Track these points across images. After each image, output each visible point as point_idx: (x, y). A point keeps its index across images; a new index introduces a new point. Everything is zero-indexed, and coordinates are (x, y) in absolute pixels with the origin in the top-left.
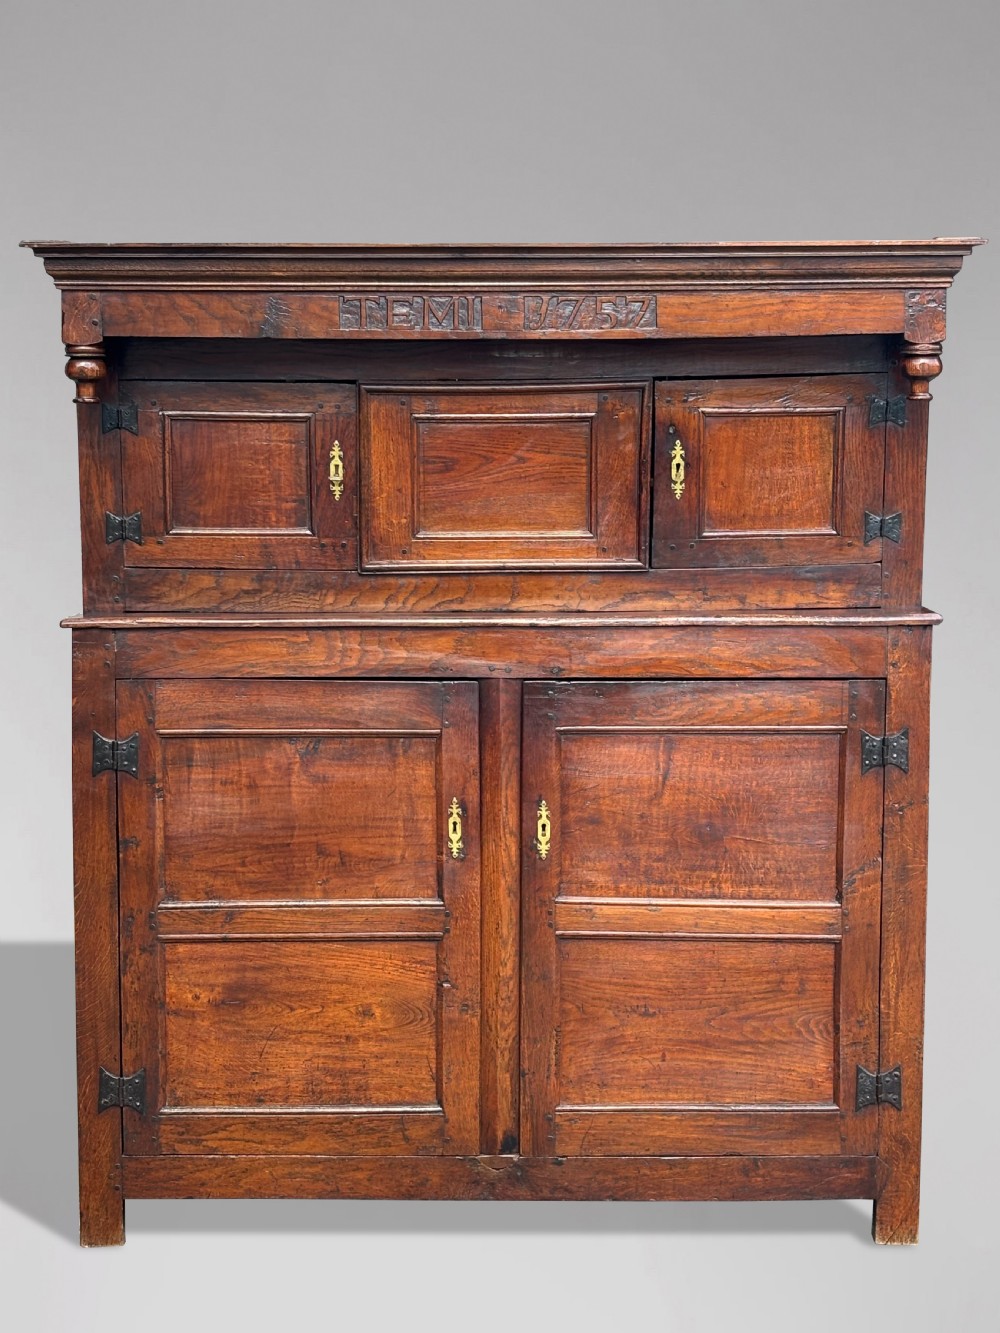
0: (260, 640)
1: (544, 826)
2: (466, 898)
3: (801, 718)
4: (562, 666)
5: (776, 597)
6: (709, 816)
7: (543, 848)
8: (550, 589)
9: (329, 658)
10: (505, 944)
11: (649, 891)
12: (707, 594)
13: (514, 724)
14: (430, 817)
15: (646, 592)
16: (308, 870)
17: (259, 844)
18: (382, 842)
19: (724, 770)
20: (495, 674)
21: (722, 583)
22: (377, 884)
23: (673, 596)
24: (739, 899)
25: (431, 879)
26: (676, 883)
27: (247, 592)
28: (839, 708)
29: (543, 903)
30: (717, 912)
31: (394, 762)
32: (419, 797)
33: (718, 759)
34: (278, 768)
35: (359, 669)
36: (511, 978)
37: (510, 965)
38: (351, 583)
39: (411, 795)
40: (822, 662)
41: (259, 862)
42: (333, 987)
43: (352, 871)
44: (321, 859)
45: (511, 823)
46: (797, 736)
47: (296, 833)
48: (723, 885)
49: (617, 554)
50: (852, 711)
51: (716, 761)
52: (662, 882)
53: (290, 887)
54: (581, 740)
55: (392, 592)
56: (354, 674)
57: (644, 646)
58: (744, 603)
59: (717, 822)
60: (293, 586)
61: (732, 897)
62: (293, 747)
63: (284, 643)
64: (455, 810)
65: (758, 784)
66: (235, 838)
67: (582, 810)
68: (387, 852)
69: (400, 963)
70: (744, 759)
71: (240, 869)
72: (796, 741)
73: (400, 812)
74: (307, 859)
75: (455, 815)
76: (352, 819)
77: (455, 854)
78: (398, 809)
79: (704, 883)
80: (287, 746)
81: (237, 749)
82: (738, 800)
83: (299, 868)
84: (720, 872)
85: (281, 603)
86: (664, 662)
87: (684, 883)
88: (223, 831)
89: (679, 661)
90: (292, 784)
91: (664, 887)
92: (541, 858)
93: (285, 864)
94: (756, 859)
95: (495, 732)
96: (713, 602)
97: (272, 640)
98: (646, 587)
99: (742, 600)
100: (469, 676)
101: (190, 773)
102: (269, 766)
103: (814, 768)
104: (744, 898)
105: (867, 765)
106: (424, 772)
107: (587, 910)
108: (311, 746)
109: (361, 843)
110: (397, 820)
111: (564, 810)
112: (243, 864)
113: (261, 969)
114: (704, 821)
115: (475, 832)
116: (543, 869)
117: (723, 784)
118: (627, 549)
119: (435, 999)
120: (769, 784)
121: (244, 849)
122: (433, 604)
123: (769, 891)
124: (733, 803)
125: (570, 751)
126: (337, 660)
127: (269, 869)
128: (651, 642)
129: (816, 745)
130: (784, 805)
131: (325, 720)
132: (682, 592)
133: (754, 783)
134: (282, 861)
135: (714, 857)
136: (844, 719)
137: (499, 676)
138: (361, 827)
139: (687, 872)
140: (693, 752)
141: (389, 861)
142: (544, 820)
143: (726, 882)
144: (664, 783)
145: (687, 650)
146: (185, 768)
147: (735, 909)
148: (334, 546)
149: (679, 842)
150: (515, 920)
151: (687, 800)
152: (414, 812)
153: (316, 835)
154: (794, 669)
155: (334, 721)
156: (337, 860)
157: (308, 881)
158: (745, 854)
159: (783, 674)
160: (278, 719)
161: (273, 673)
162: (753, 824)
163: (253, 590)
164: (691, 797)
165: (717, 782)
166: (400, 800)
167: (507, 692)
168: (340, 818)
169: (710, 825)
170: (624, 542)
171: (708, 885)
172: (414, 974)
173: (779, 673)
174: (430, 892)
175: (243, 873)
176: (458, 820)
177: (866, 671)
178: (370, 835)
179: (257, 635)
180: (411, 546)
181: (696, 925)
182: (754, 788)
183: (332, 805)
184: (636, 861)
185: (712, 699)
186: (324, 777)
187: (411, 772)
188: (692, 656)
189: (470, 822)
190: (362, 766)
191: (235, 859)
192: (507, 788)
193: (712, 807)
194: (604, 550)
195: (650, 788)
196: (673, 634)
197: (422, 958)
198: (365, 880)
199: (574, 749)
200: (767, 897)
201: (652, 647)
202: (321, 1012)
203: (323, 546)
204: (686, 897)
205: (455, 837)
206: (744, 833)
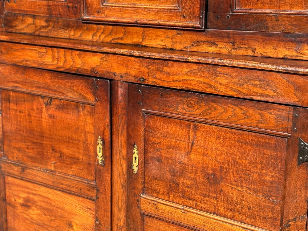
0: (29, 49)
1: (136, 158)
2: (105, 184)
3: (264, 125)
4: (144, 78)
5: (273, 50)
6: (213, 170)
7: (135, 168)
8: (159, 36)
9: (53, 61)
10: (120, 210)
11: (183, 202)
12: (234, 46)
13: (125, 105)
14: (93, 143)
15: (204, 42)
16: (49, 156)
17: (32, 141)
18: (75, 150)
19: (222, 146)
20: (116, 78)
21: (243, 39)
22: (73, 169)
23: (217, 45)
24: (227, 218)
25: (93, 172)
26: (197, 201)
27: (43, 27)
28: (286, 123)
29: (135, 195)
30: (215, 222)
31: (79, 114)
32: (88, 133)
33: (220, 140)
34: (38, 109)
35: (64, 68)
36: (123, 227)
37: (122, 221)
38: (79, 26)
39: (85, 131)
40: (277, 93)
41: (33, 149)
42: (59, 210)
43: (64, 161)
44: (53, 153)
45: (123, 153)
46: (262, 135)
47: (44, 139)
48: (220, 208)
49: (190, 19)
50: (294, 125)
51: (218, 141)
52: (189, 199)
53: (43, 162)
54: (154, 118)
55: (95, 32)
56: (62, 70)
57: (183, 72)
58: (254, 52)
59: (218, 174)
60: (59, 26)
61: (225, 216)
62: (42, 100)
63: (37, 52)
64: (100, 142)
65: (240, 158)
66: (25, 137)
67: (154, 154)
68: (77, 155)
69: (82, 207)
70: (233, 142)
71: (27, 150)
72: (262, 137)
73: (81, 138)
74: (49, 151)
75: (100, 145)
76: (64, 137)
77: (100, 163)
78: (80, 136)
79: (210, 205)
80: (40, 99)
81: (24, 98)
82: (228, 165)
83: (46, 155)
84: (218, 201)
85: (55, 33)
86: (193, 82)
87: (200, 202)
88: (21, 133)
89: (200, 82)
90: (43, 117)
91: (191, 202)
92: (134, 174)
93: (41, 152)
94: (237, 199)
95: (116, 107)
96: (238, 51)
97: (33, 50)
98: (204, 39)
99: (254, 50)
100: (105, 77)
101: (9, 105)
102: (35, 108)
103: (271, 155)
104: (230, 218)
105: (301, 160)
106: (90, 121)
107: (154, 204)
108: (49, 101)
109: (67, 149)
110: (80, 141)
111: (146, 152)
112: (28, 149)
113: (34, 194)
114: (211, 172)
115: (108, 154)
116: (135, 179)
117: (222, 154)
118: (195, 17)
119: (94, 227)
120: (246, 159)
121: (28, 142)
122: (110, 39)
123: (244, 218)
124: (226, 166)
125: (149, 122)
126: (56, 62)
127: (36, 153)
128: (186, 70)
129: (273, 142)
130: (254, 172)
131: (52, 90)
132: (222, 43)
133: (238, 157)
134: (40, 150)
135: (215, 192)
136: (290, 129)
137: (118, 79)
138: (67, 142)
139: (202, 197)
140: (207, 134)
141: (77, 159)
142: (135, 155)
143: (221, 207)
144: (191, 148)
145: (203, 77)
146: (8, 103)
147: (224, 223)
148: (73, 7)
149: (198, 180)
150: (125, 200)
151: (203, 159)
152: (86, 140)
153: (51, 142)
154: (261, 95)
155: (55, 91)
156: (58, 154)
157: (49, 161)
158: (231, 195)
159: (254, 98)
160: (36, 87)
161: (34, 65)
162: (236, 179)
163: (46, 26)
164: (205, 157)
165: (218, 152)
166: (81, 133)
167: (121, 87)
168: (60, 136)
169: (214, 175)
170: (194, 13)
171: (212, 206)
172: (87, 213)
173: (251, 97)
174: (92, 178)
175: (28, 152)
176: (101, 147)
177: (303, 102)
178: (70, 146)
179: (27, 47)
180: (101, 9)
181: (204, 226)
182: (237, 160)
183: (56, 129)
184: (178, 185)
185: (216, 106)
186: (53, 116)
187: (85, 120)
188: (206, 80)
189: (106, 149)
190: (67, 113)
191: (25, 146)
192: (121, 136)
193: (215, 165)
194: (184, 17)
195: (185, 149)
196: (197, 67)
197: (90, 207)
198: (69, 166)
199: (151, 122)
200: (242, 221)
201: (187, 73)
202: (55, 219)
203: (69, 7)
204: (201, 210)
205: (100, 154)
206: (231, 183)
